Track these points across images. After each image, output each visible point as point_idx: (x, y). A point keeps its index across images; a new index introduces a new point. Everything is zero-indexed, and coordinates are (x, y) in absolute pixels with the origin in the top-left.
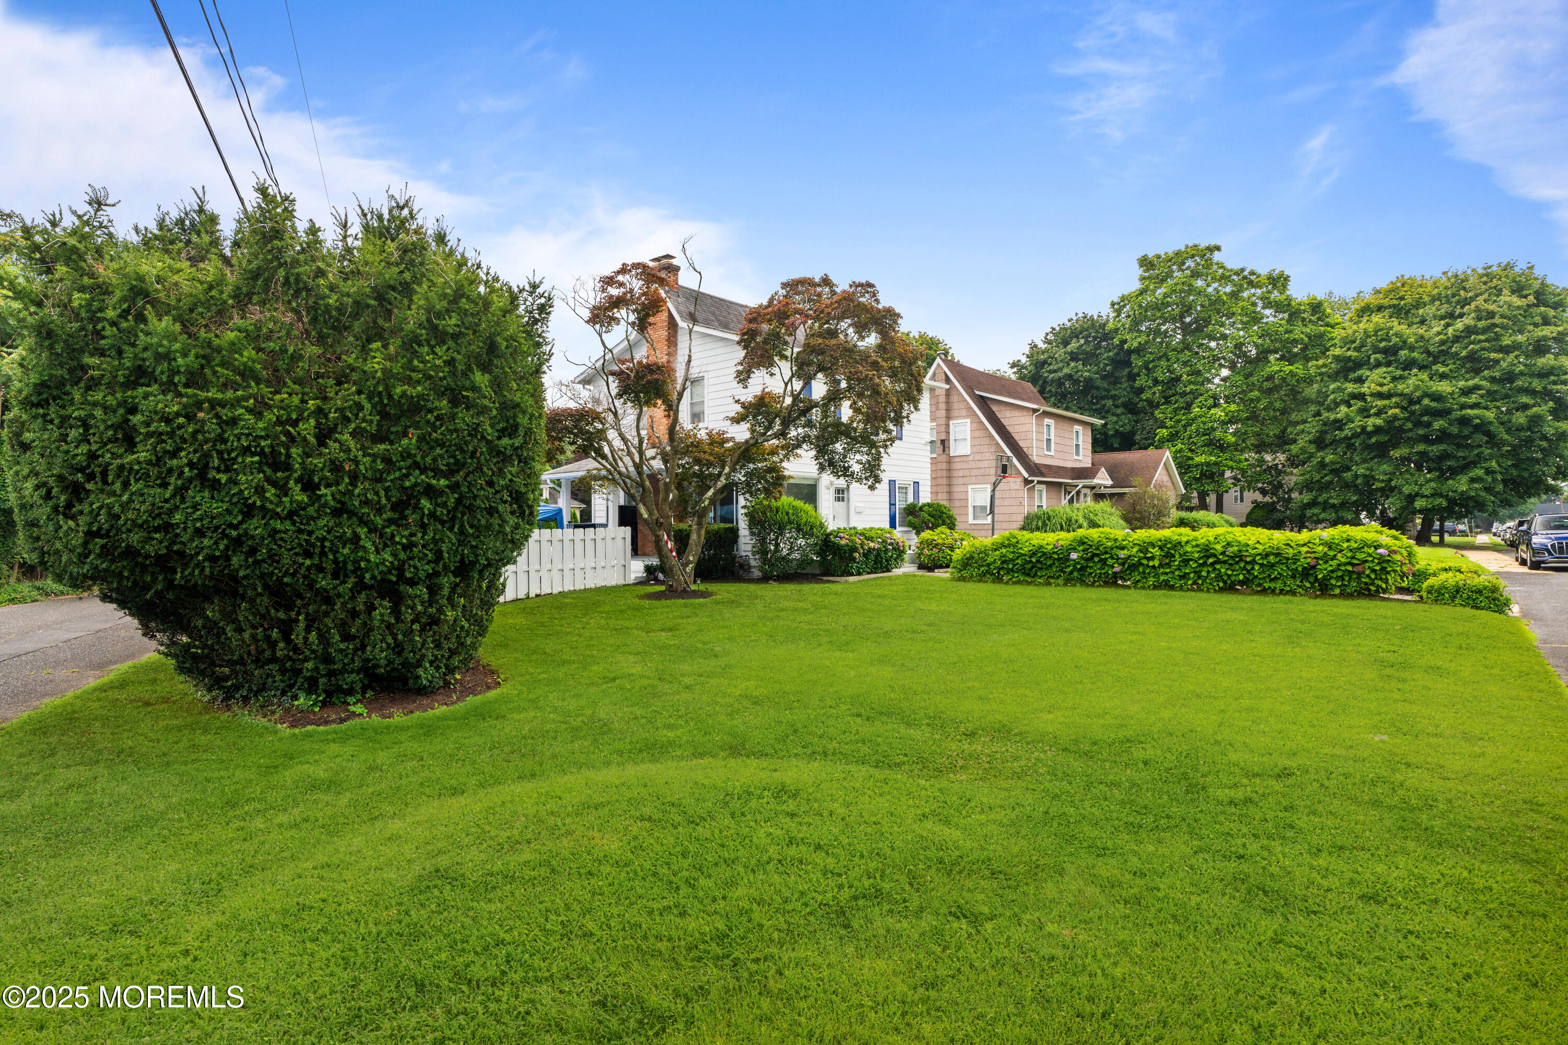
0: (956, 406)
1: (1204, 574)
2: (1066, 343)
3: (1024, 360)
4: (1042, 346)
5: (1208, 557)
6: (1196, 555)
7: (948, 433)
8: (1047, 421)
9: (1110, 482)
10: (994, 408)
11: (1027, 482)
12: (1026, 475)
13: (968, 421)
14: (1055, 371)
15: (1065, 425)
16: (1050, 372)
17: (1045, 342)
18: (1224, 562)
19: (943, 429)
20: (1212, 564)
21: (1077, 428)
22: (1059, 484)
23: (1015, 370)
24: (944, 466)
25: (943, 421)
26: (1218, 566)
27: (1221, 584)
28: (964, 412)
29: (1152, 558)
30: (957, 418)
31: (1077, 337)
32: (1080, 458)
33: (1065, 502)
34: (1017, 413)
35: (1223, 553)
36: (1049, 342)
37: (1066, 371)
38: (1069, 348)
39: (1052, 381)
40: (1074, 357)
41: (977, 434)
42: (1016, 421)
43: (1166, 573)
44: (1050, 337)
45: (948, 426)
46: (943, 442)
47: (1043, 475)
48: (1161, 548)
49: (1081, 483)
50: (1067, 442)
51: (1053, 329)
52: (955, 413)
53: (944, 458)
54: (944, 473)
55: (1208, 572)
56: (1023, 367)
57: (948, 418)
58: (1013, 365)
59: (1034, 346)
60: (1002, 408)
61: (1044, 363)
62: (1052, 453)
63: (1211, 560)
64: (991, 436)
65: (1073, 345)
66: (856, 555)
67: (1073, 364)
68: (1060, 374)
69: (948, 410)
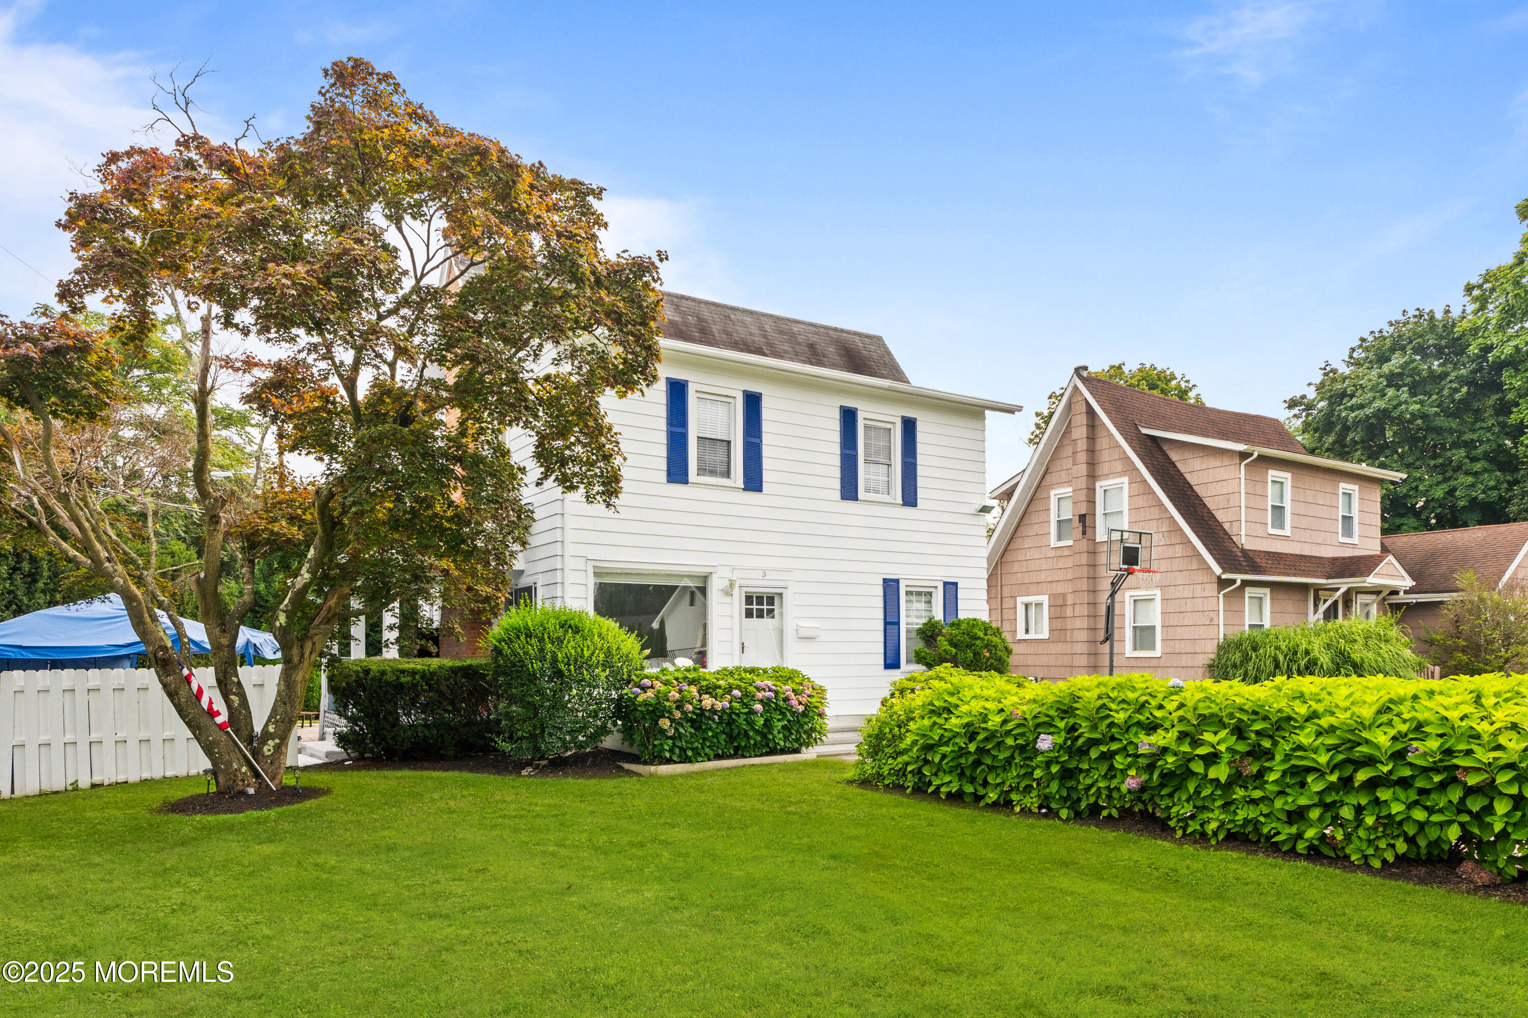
0: (1105, 456)
1: (1347, 813)
2: (1383, 359)
3: (1311, 394)
4: (1344, 370)
5: (1360, 764)
6: (1323, 759)
7: (1092, 502)
8: (1273, 474)
9: (1409, 583)
10: (1174, 456)
11: (1223, 583)
12: (1218, 570)
13: (1125, 480)
14: (1361, 407)
15: (1319, 483)
16: (1352, 409)
17: (1349, 364)
18: (1404, 783)
19: (1083, 497)
20: (1372, 784)
21: (1344, 486)
22: (1305, 587)
23: (1296, 411)
24: (1084, 559)
25: (1082, 483)
26: (1384, 794)
27: (1402, 847)
28: (1118, 466)
29: (1212, 759)
30: (1107, 476)
31: (1403, 349)
32: (1355, 540)
33: (1315, 618)
34: (1213, 462)
35: (1399, 756)
36: (1358, 364)
37: (1379, 404)
38: (1386, 368)
39: (1357, 423)
40: (1393, 380)
41: (1140, 501)
42: (1211, 475)
43: (1254, 802)
44: (1359, 354)
45: (1092, 490)
46: (1082, 518)
47: (1257, 570)
48: (1239, 731)
49: (1344, 584)
50: (1324, 512)
51: (1363, 340)
52: (1103, 469)
53: (1084, 545)
54: (1084, 572)
55: (1359, 809)
56: (1310, 407)
57: (1092, 477)
58: (1292, 404)
59: (1329, 373)
60: (1188, 455)
61: (1343, 395)
62: (1287, 532)
63: (1362, 776)
64: (1161, 505)
65: (1396, 362)
66: (665, 723)
67: (1391, 392)
68: (1368, 411)
69: (1092, 464)
